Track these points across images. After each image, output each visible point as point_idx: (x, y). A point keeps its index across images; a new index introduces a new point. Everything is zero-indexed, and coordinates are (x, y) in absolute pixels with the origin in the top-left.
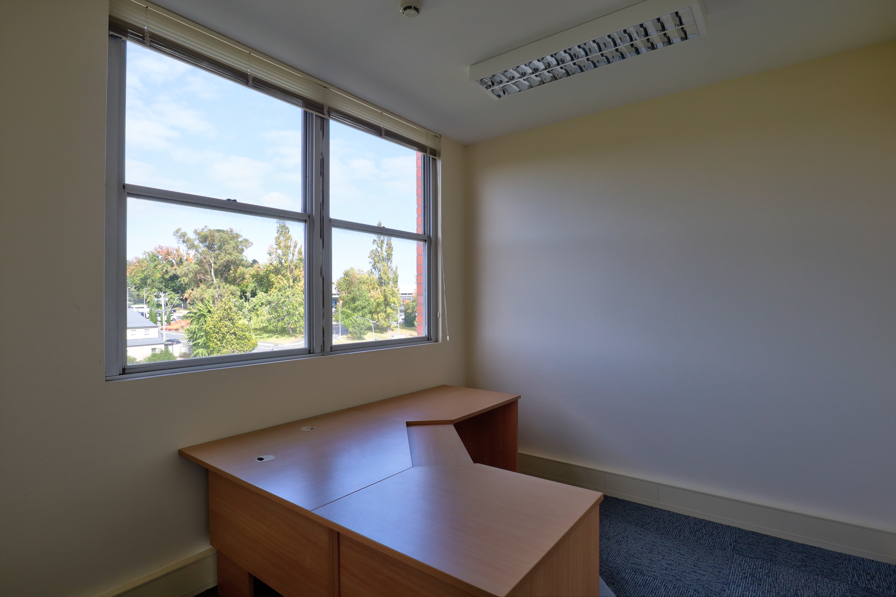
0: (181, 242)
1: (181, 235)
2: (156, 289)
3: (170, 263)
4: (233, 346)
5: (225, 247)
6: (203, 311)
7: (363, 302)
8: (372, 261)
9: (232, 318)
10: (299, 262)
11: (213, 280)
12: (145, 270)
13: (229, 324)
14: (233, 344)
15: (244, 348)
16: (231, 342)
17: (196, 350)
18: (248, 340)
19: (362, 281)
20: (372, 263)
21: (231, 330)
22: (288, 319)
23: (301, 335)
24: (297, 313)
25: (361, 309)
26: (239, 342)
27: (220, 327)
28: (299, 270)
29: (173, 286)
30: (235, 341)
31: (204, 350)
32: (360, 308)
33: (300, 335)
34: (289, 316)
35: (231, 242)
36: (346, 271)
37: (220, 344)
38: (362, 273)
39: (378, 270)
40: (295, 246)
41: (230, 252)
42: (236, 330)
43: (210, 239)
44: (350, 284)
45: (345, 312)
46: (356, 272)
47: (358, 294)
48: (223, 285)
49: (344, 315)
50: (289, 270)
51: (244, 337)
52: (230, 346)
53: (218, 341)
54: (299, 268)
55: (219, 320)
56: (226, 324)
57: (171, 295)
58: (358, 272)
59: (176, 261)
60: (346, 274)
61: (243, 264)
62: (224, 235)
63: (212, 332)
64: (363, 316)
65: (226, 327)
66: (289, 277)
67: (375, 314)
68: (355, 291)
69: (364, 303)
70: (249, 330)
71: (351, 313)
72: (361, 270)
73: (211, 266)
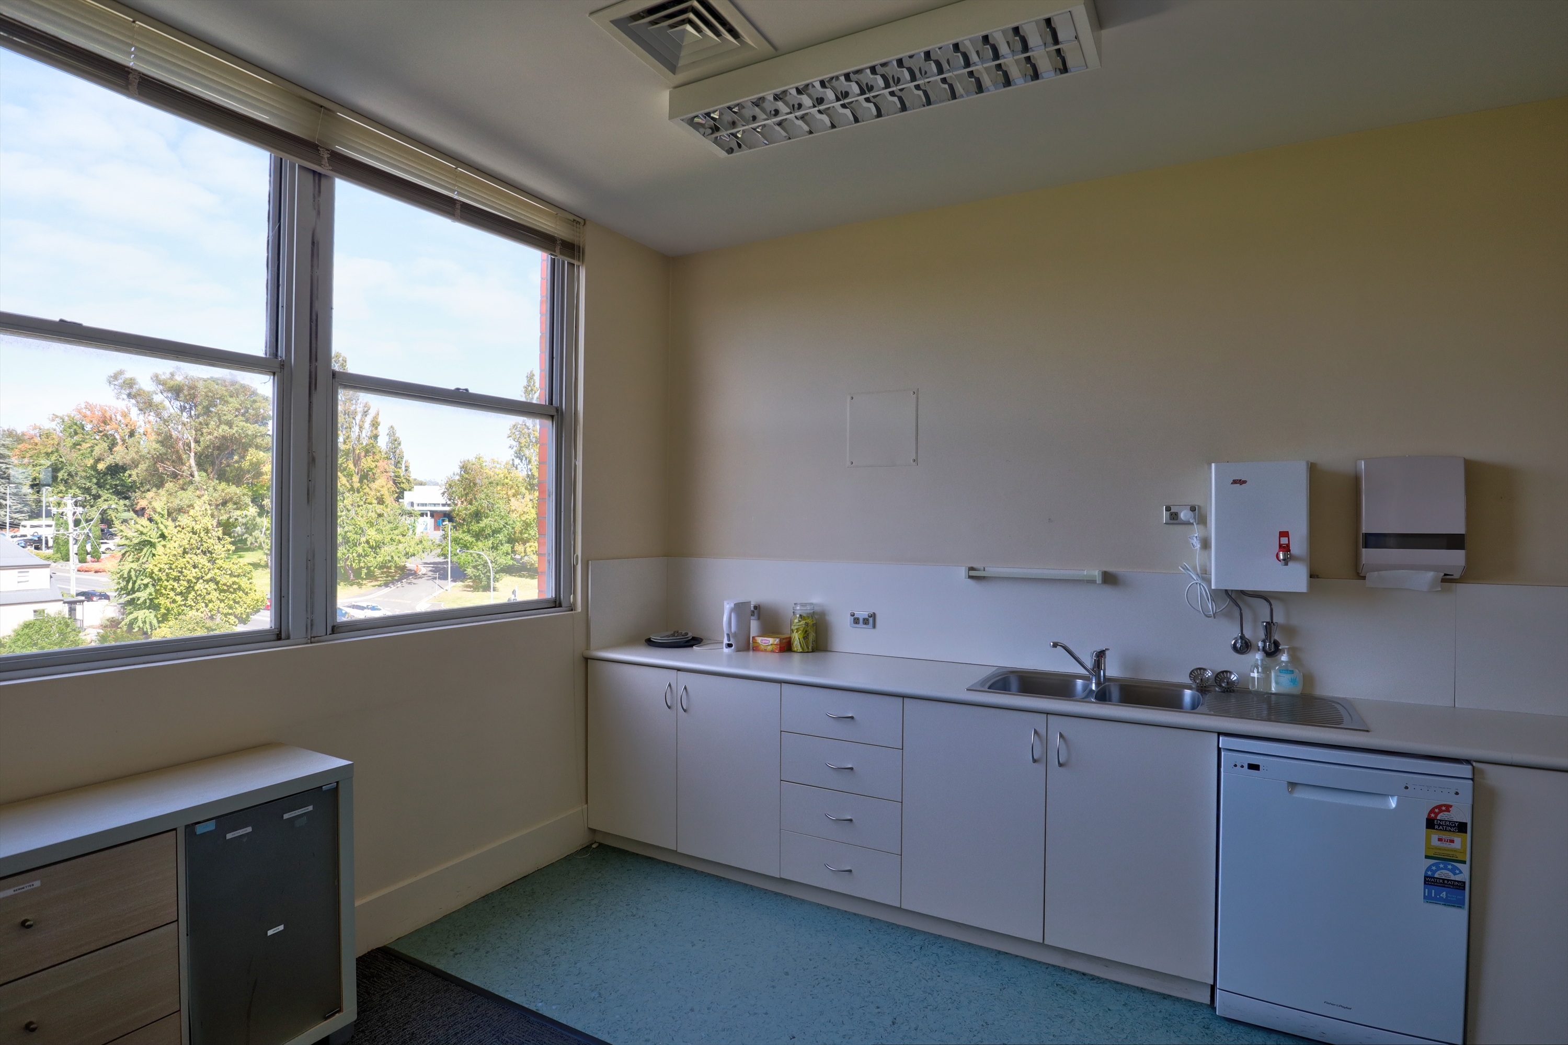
0: (125, 397)
1: (124, 382)
2: (77, 490)
3: (108, 439)
4: (210, 605)
5: (218, 408)
6: (149, 534)
7: (495, 521)
8: (515, 443)
9: (209, 548)
10: (372, 442)
11: (192, 475)
12: (52, 451)
13: (201, 561)
14: (210, 601)
15: (236, 608)
16: (207, 597)
17: (132, 613)
18: (243, 592)
19: (495, 480)
20: (515, 449)
21: (206, 575)
22: (345, 551)
23: (372, 582)
24: (363, 539)
25: (491, 534)
26: (224, 596)
27: (182, 568)
28: (374, 458)
29: (116, 485)
30: (215, 595)
31: (150, 612)
32: (488, 531)
33: (370, 582)
34: (347, 546)
35: (230, 400)
36: (464, 462)
37: (181, 601)
38: (498, 466)
39: (527, 461)
40: (366, 412)
41: (229, 419)
42: (218, 574)
43: (186, 392)
44: (470, 487)
45: (460, 540)
46: (487, 464)
47: (486, 505)
48: (213, 484)
49: (458, 544)
50: (352, 459)
51: (235, 587)
52: (203, 605)
53: (178, 595)
54: (373, 455)
55: (181, 552)
56: (196, 561)
57: (109, 502)
58: (490, 464)
59: (121, 436)
60: (465, 468)
61: (257, 444)
62: (216, 387)
63: (164, 578)
64: (494, 548)
65: (195, 567)
66: (351, 472)
67: (519, 543)
68: (481, 500)
69: (498, 523)
70: (248, 573)
71: (472, 541)
72: (496, 460)
73: (190, 448)
